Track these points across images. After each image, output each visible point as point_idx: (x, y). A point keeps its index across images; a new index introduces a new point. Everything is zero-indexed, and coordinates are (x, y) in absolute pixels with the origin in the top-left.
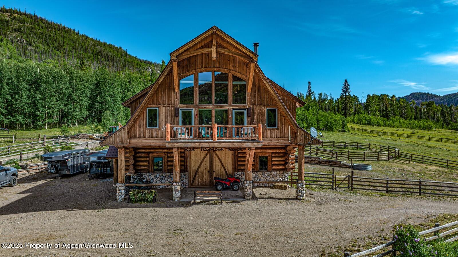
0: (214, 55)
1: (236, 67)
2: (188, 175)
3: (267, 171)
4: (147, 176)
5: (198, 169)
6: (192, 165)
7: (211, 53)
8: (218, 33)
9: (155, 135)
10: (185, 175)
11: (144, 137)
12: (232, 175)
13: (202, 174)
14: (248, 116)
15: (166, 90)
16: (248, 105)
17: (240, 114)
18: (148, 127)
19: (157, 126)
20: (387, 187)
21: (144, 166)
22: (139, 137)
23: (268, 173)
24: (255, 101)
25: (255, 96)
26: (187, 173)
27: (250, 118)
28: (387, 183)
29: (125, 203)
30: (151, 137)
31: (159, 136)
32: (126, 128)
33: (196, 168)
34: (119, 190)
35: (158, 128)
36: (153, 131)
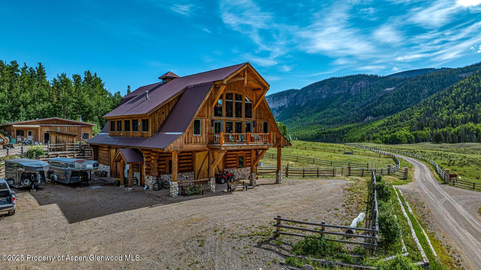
0: (246, 82)
1: (247, 91)
2: (194, 174)
3: (243, 167)
4: (164, 177)
5: (200, 169)
6: (197, 165)
7: (244, 81)
8: (250, 67)
9: (198, 141)
10: (192, 174)
11: (191, 143)
12: (223, 171)
13: (204, 172)
14: (254, 127)
15: (206, 106)
16: (253, 119)
17: (249, 125)
18: (194, 135)
19: (199, 134)
20: (304, 173)
21: (162, 168)
22: (188, 143)
23: (244, 168)
24: (257, 116)
25: (257, 113)
26: (193, 173)
27: (255, 128)
28: (304, 171)
29: (182, 198)
30: (196, 143)
31: (201, 142)
32: (184, 136)
33: (199, 167)
34: (175, 187)
35: (200, 135)
36: (198, 137)
